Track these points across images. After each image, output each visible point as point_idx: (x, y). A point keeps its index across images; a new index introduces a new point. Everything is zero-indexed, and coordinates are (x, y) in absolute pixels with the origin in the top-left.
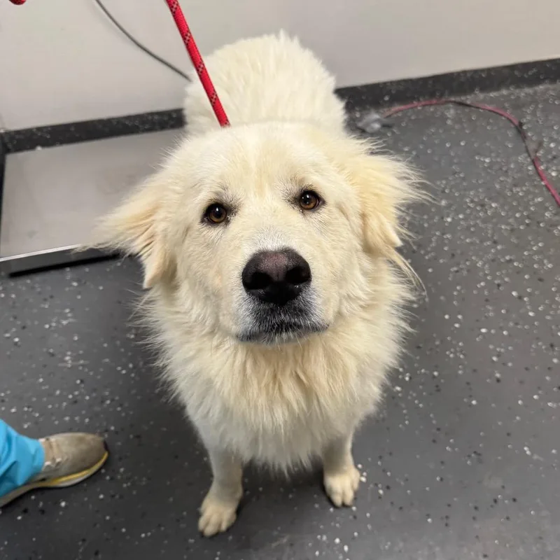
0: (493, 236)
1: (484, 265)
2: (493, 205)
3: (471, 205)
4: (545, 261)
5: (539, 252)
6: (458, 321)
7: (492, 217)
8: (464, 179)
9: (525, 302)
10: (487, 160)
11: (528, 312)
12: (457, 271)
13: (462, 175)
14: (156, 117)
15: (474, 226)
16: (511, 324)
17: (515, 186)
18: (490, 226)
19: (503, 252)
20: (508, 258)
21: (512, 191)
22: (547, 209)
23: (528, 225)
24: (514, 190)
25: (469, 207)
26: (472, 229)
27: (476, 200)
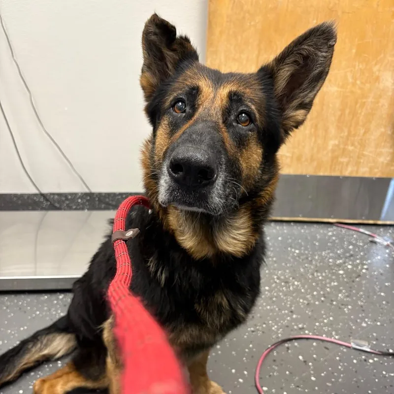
0: (291, 307)
1: (278, 329)
2: (296, 283)
3: (278, 281)
4: (334, 333)
5: (330, 324)
6: (243, 377)
7: (293, 292)
8: (275, 262)
9: (310, 366)
10: (297, 251)
11: (310, 377)
12: (253, 331)
13: (274, 259)
14: (56, 197)
15: (276, 297)
16: (292, 386)
17: (317, 271)
18: (290, 298)
19: (297, 321)
20: (300, 326)
21: (313, 274)
22: (340, 291)
23: (322, 301)
24: (315, 274)
25: (276, 282)
26: (274, 299)
27: (282, 277)
